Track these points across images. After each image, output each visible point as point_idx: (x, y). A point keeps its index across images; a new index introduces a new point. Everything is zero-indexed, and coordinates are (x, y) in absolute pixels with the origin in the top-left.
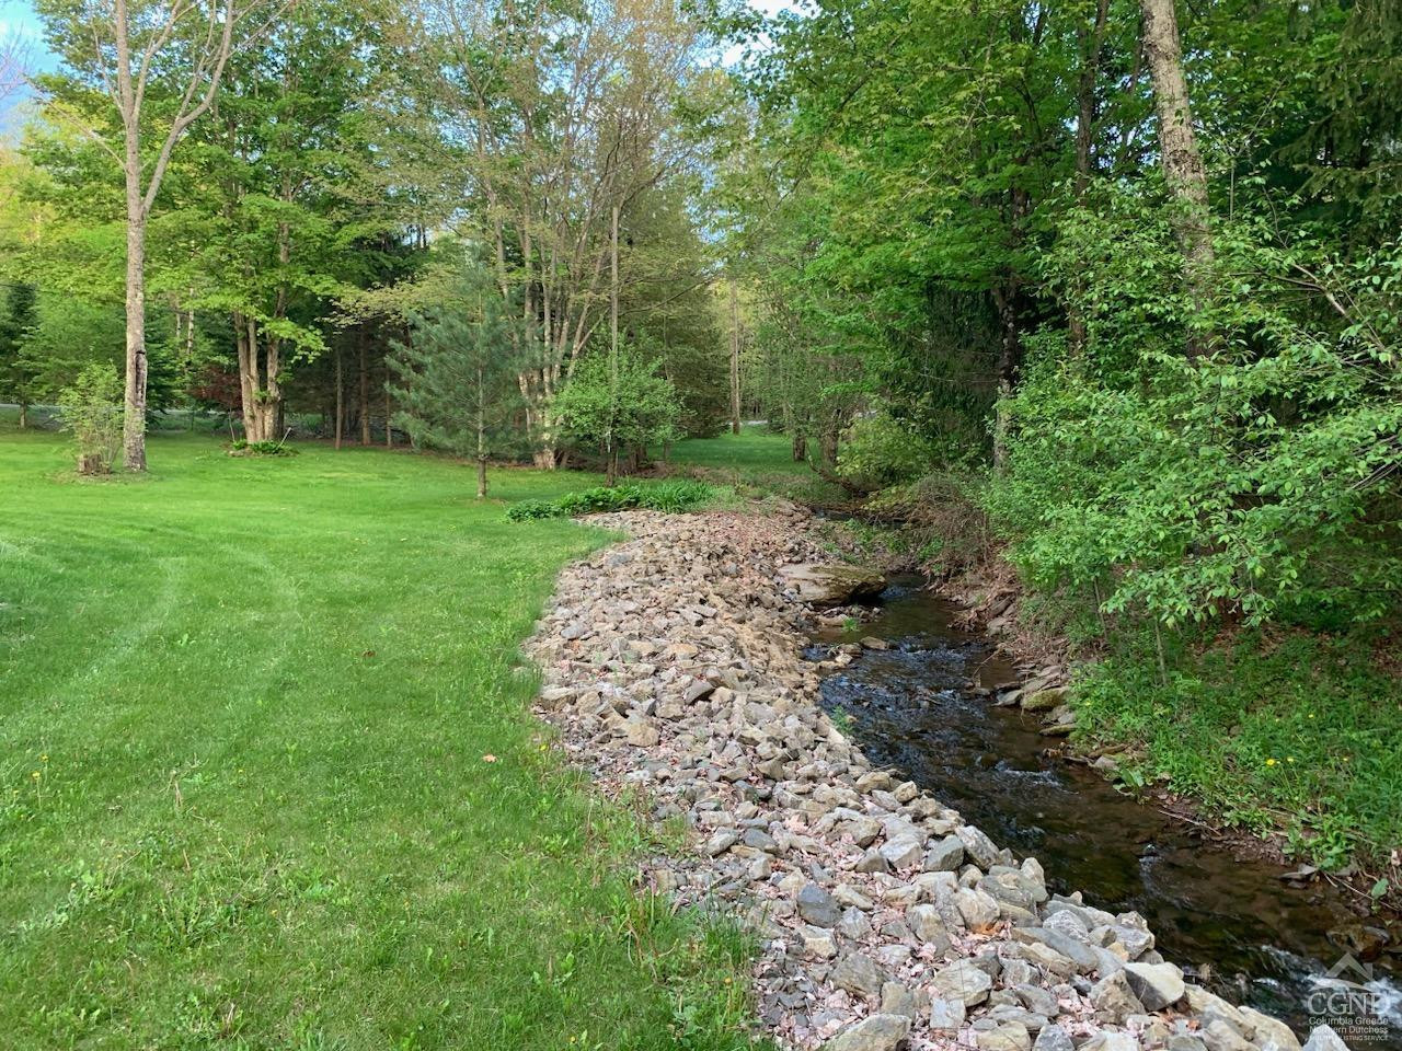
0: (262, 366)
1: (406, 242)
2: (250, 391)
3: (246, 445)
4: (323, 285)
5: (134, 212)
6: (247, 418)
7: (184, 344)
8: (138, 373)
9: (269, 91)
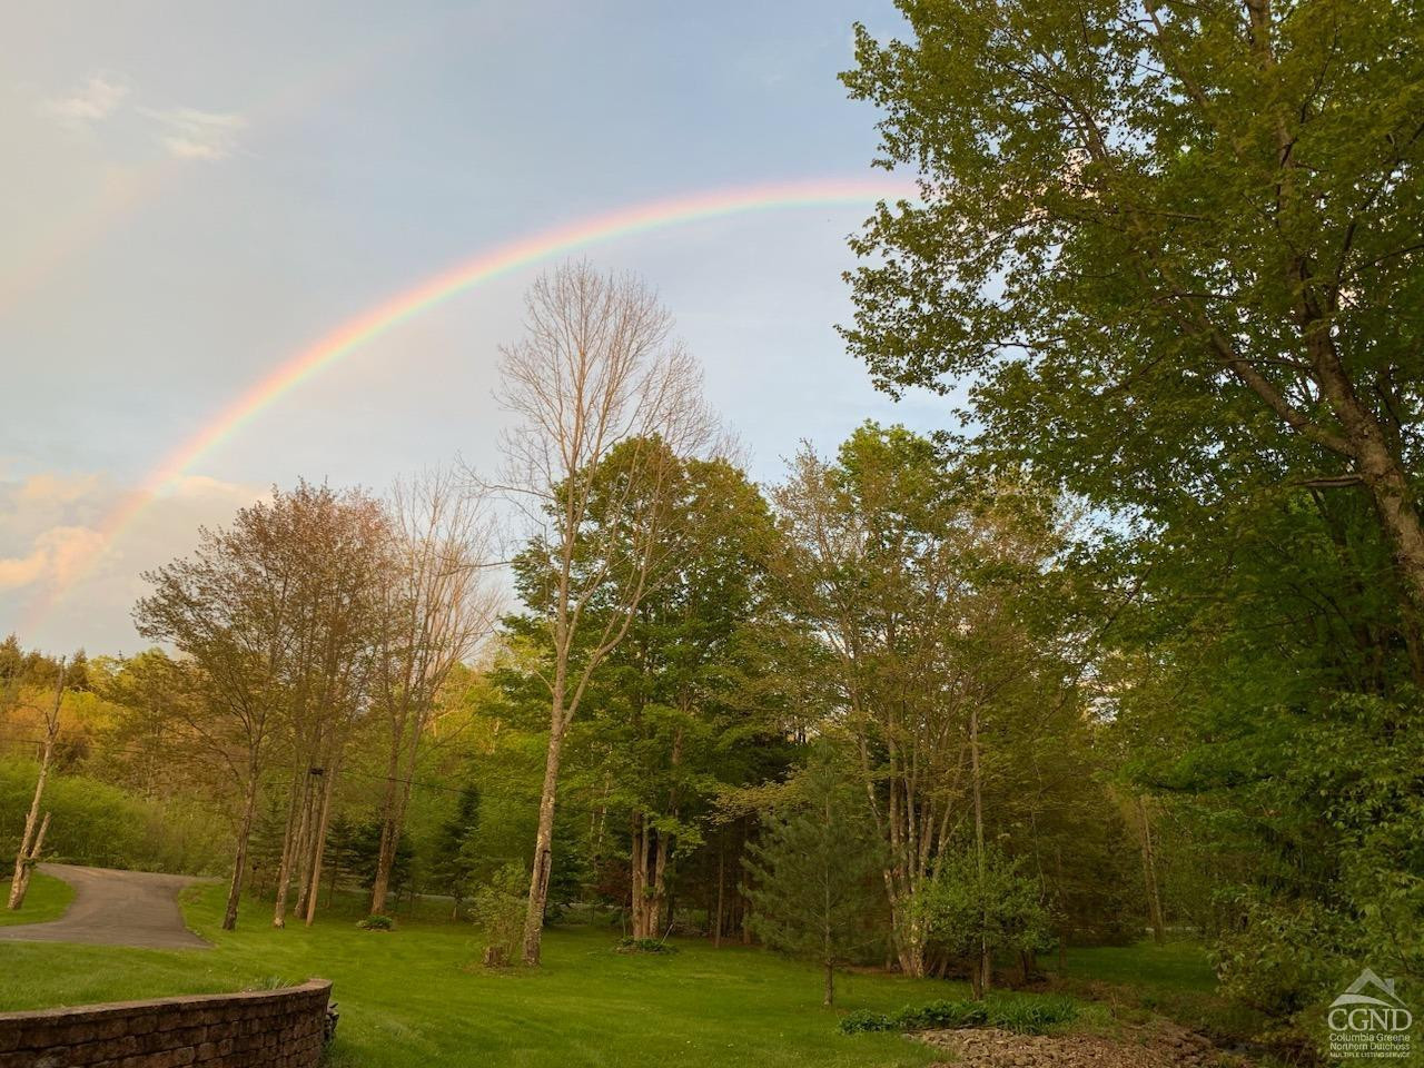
0: (652, 861)
1: (791, 738)
2: (639, 886)
3: (633, 941)
4: (705, 784)
5: (555, 729)
6: (635, 914)
7: (595, 839)
8: (543, 871)
9: (672, 619)
